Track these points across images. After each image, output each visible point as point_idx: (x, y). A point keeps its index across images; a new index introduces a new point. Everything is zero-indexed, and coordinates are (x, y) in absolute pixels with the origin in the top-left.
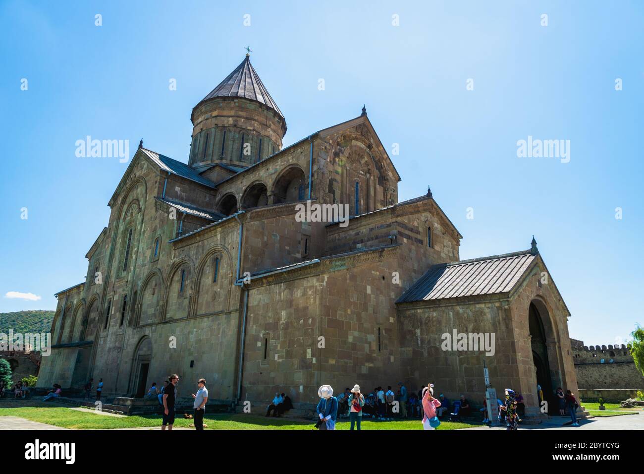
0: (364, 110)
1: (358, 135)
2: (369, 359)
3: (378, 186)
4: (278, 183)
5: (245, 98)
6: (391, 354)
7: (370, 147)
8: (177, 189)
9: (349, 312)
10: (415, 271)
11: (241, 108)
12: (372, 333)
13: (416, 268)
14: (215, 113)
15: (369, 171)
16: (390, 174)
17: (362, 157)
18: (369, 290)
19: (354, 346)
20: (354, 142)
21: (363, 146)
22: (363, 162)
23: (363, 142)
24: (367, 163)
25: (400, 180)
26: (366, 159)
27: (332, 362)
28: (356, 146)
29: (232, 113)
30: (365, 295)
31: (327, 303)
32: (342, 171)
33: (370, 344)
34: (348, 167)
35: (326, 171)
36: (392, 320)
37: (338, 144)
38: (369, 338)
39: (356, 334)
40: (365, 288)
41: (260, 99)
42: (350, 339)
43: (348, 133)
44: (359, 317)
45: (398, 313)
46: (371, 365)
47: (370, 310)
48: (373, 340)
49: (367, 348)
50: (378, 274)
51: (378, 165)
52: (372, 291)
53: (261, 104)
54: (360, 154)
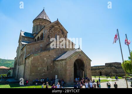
0: (58, 19)
1: (56, 25)
2: (44, 72)
3: (62, 35)
4: (41, 36)
5: (41, 19)
6: (51, 71)
7: (59, 27)
8: (26, 39)
9: (39, 64)
10: (60, 54)
12: (46, 67)
13: (60, 53)
14: (36, 22)
15: (59, 32)
16: (65, 32)
18: (45, 59)
19: (40, 70)
20: (55, 26)
21: (58, 27)
22: (58, 30)
23: (57, 26)
24: (59, 30)
25: (68, 33)
27: (33, 74)
29: (39, 22)
30: (44, 60)
31: (33, 63)
32: (52, 33)
33: (45, 69)
34: (53, 32)
35: (47, 34)
36: (52, 64)
37: (50, 27)
38: (44, 68)
39: (41, 68)
40: (44, 59)
41: (44, 18)
42: (39, 69)
43: (53, 25)
44: (42, 65)
45: (54, 63)
46: (45, 74)
47: (45, 63)
48: (46, 69)
49: (44, 70)
50: (48, 55)
51: (62, 30)
52: (46, 59)
53: (44, 19)
54: (57, 29)
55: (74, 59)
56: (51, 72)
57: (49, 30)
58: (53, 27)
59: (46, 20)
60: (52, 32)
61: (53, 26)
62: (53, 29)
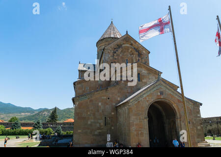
0: (127, 32)
1: (125, 42)
2: (99, 128)
5: (107, 38)
6: (112, 126)
7: (132, 45)
9: (89, 113)
11: (106, 41)
12: (101, 119)
14: (100, 46)
15: (133, 54)
16: (144, 52)
17: (129, 50)
18: (100, 104)
20: (123, 45)
21: (128, 45)
24: (131, 51)
25: (149, 52)
26: (130, 50)
27: (80, 131)
28: (125, 46)
29: (104, 44)
30: (98, 106)
31: (78, 112)
32: (118, 58)
33: (100, 123)
34: (121, 55)
35: (108, 60)
36: (113, 113)
37: (115, 49)
38: (100, 121)
39: (92, 120)
40: (98, 104)
41: (112, 36)
42: (89, 123)
43: (119, 43)
44: (94, 114)
45: (117, 110)
46: (100, 131)
47: (101, 111)
48: (102, 122)
49: (98, 125)
50: (105, 97)
51: (137, 50)
52: (102, 104)
53: (112, 38)
54: (127, 49)
55: (147, 101)
56: (113, 128)
57: (111, 54)
58: (119, 48)
59: (115, 38)
60: (118, 55)
61: (119, 46)
62: (120, 50)
